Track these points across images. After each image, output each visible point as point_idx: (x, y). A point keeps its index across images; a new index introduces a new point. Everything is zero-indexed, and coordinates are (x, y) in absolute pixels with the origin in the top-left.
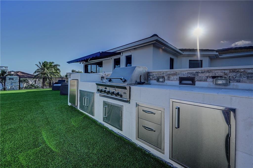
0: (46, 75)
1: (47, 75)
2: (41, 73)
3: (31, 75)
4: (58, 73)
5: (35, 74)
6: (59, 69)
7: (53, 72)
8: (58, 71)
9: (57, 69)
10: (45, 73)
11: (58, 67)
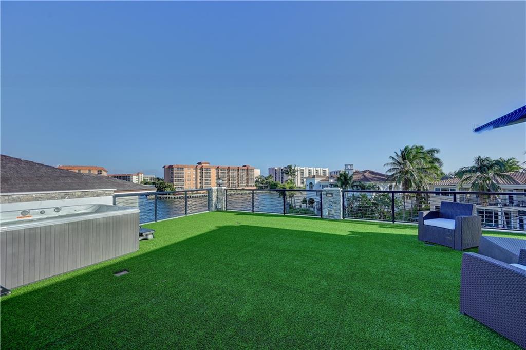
0: (409, 176)
1: (412, 175)
2: (400, 172)
3: (383, 175)
4: (436, 168)
5: (390, 174)
6: (437, 160)
7: (424, 168)
8: (437, 165)
9: (433, 159)
10: (407, 171)
11: (436, 155)
